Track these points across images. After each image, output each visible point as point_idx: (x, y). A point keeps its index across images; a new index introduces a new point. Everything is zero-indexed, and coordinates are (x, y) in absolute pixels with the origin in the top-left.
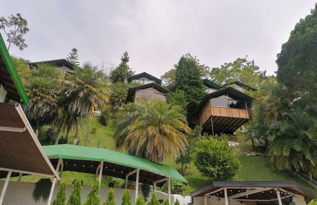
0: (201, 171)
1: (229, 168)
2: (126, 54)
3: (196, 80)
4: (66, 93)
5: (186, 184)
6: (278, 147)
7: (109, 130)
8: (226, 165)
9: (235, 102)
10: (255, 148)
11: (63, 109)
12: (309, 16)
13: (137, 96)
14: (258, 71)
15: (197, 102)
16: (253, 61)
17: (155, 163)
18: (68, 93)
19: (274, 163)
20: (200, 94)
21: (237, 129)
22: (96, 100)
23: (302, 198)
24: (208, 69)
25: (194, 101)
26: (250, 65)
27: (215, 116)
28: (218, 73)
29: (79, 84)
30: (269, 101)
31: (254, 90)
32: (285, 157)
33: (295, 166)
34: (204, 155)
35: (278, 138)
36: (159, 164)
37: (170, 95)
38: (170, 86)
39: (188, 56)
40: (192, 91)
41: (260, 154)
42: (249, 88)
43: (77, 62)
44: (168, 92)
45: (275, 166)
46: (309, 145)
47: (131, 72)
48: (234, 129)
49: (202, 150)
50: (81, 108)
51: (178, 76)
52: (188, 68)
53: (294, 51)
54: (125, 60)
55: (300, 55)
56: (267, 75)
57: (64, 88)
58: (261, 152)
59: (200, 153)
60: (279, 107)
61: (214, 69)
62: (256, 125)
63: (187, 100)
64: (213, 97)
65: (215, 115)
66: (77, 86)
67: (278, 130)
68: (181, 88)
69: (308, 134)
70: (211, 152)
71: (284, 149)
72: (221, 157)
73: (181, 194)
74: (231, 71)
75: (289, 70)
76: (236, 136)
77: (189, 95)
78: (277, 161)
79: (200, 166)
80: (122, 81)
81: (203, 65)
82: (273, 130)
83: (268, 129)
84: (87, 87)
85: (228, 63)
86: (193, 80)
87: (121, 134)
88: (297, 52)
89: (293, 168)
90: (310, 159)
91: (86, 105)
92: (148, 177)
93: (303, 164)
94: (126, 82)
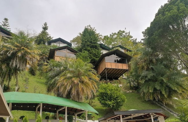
0: (102, 104)
1: (119, 101)
2: (46, 24)
3: (95, 44)
4: (8, 53)
5: (97, 114)
6: (146, 87)
7: (37, 78)
8: (118, 100)
9: (119, 59)
10: (131, 88)
11: (5, 65)
12: (167, 4)
13: (56, 55)
14: (132, 39)
15: (96, 59)
16: (129, 32)
17: (76, 101)
18: (9, 53)
19: (143, 97)
20: (98, 53)
21: (120, 76)
22: (30, 59)
23: (163, 117)
24: (101, 37)
25: (94, 58)
26: (127, 35)
27: (108, 69)
28: (108, 39)
29: (17, 46)
30: (141, 59)
31: (130, 51)
32: (150, 93)
33: (156, 98)
34: (104, 94)
35: (146, 81)
36: (79, 102)
37: (79, 54)
38: (78, 48)
39: (89, 27)
40: (93, 51)
41: (135, 91)
42: (128, 50)
43: (9, 29)
44: (77, 52)
45: (144, 98)
46: (164, 86)
47: (50, 37)
48: (119, 76)
49: (103, 91)
50: (20, 65)
51: (83, 41)
52: (90, 35)
53: (158, 27)
54: (45, 28)
55: (161, 29)
56: (137, 41)
57: (5, 49)
58: (135, 90)
59: (101, 93)
60: (147, 62)
61: (105, 37)
62: (133, 74)
63: (90, 58)
64: (107, 56)
65: (108, 67)
66: (16, 48)
67: (146, 77)
68: (86, 50)
69: (164, 80)
70: (109, 92)
71: (150, 88)
72: (115, 95)
73: (92, 120)
74: (116, 38)
75: (155, 39)
76: (120, 80)
77: (91, 54)
78: (145, 95)
79: (102, 101)
80: (44, 43)
81: (98, 34)
82: (144, 76)
83: (140, 76)
84: (23, 49)
85: (114, 33)
86: (94, 44)
87: (52, 83)
88: (159, 28)
89: (154, 99)
90: (164, 94)
91: (23, 63)
92: (71, 110)
93: (161, 97)
94: (46, 44)
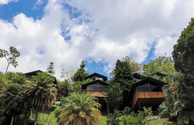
2: (83, 62)
27: (141, 99)
43: (53, 71)
47: (86, 73)
54: (83, 66)
64: (139, 85)
65: (141, 97)
68: (118, 82)
